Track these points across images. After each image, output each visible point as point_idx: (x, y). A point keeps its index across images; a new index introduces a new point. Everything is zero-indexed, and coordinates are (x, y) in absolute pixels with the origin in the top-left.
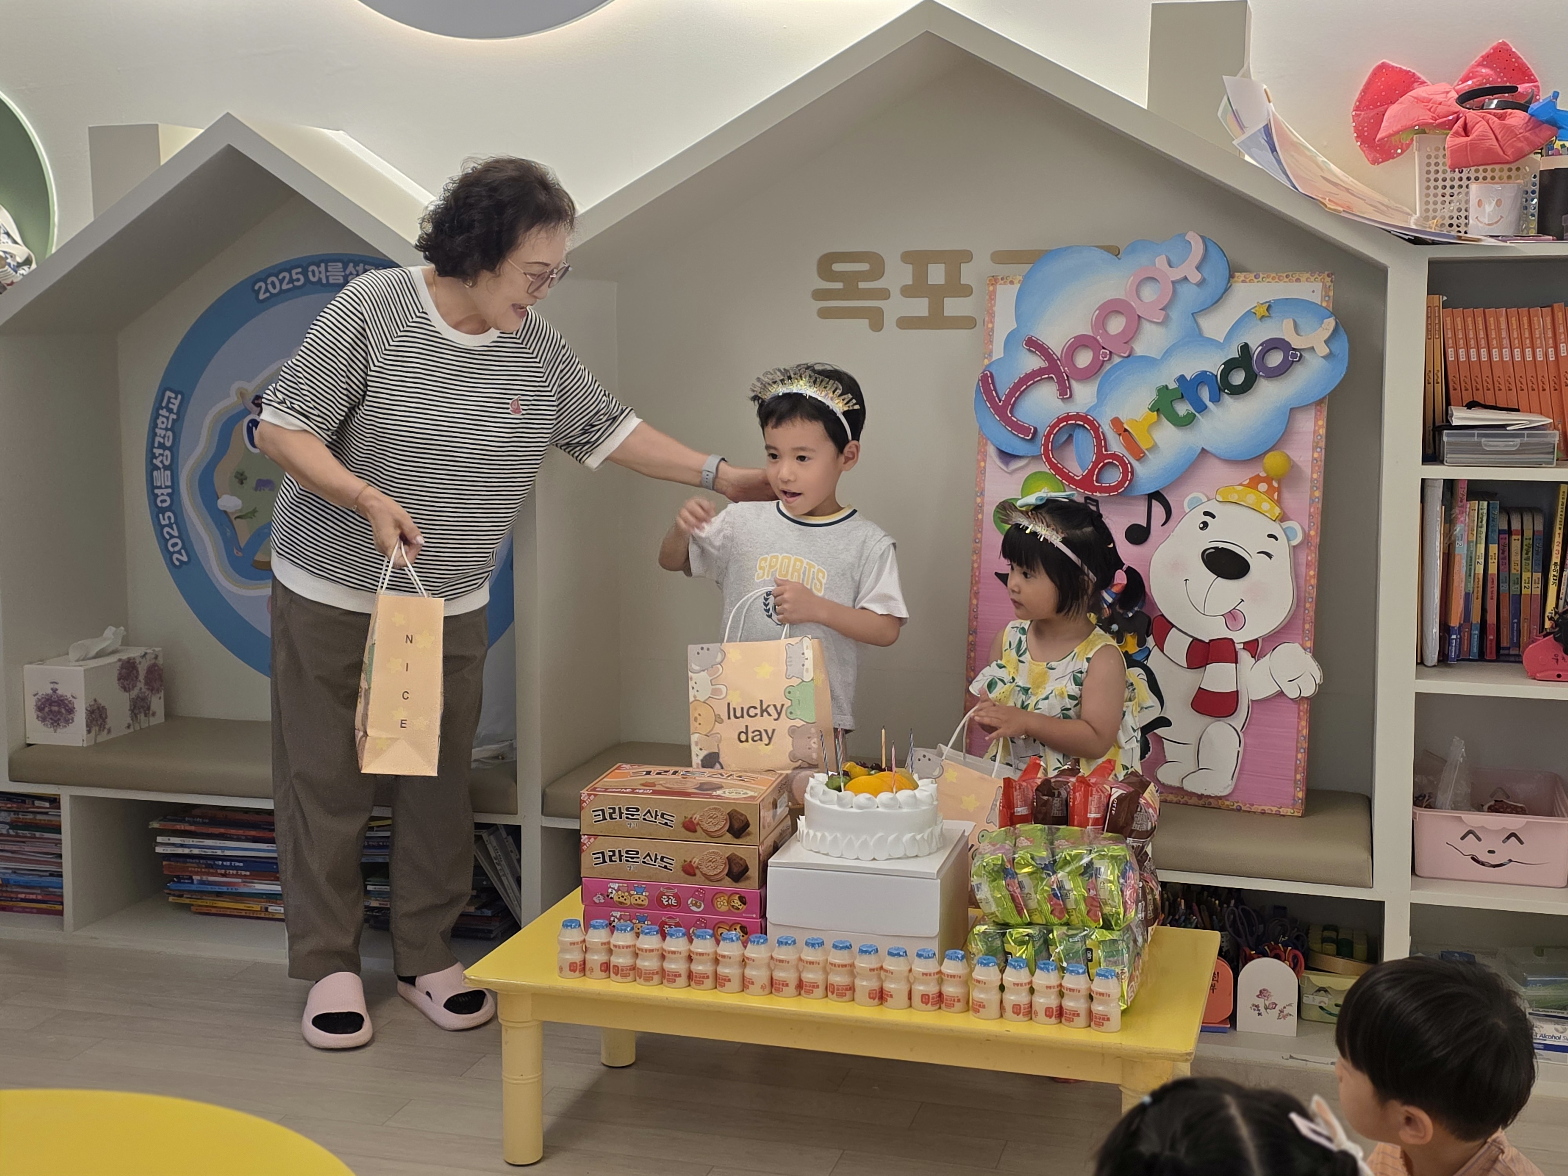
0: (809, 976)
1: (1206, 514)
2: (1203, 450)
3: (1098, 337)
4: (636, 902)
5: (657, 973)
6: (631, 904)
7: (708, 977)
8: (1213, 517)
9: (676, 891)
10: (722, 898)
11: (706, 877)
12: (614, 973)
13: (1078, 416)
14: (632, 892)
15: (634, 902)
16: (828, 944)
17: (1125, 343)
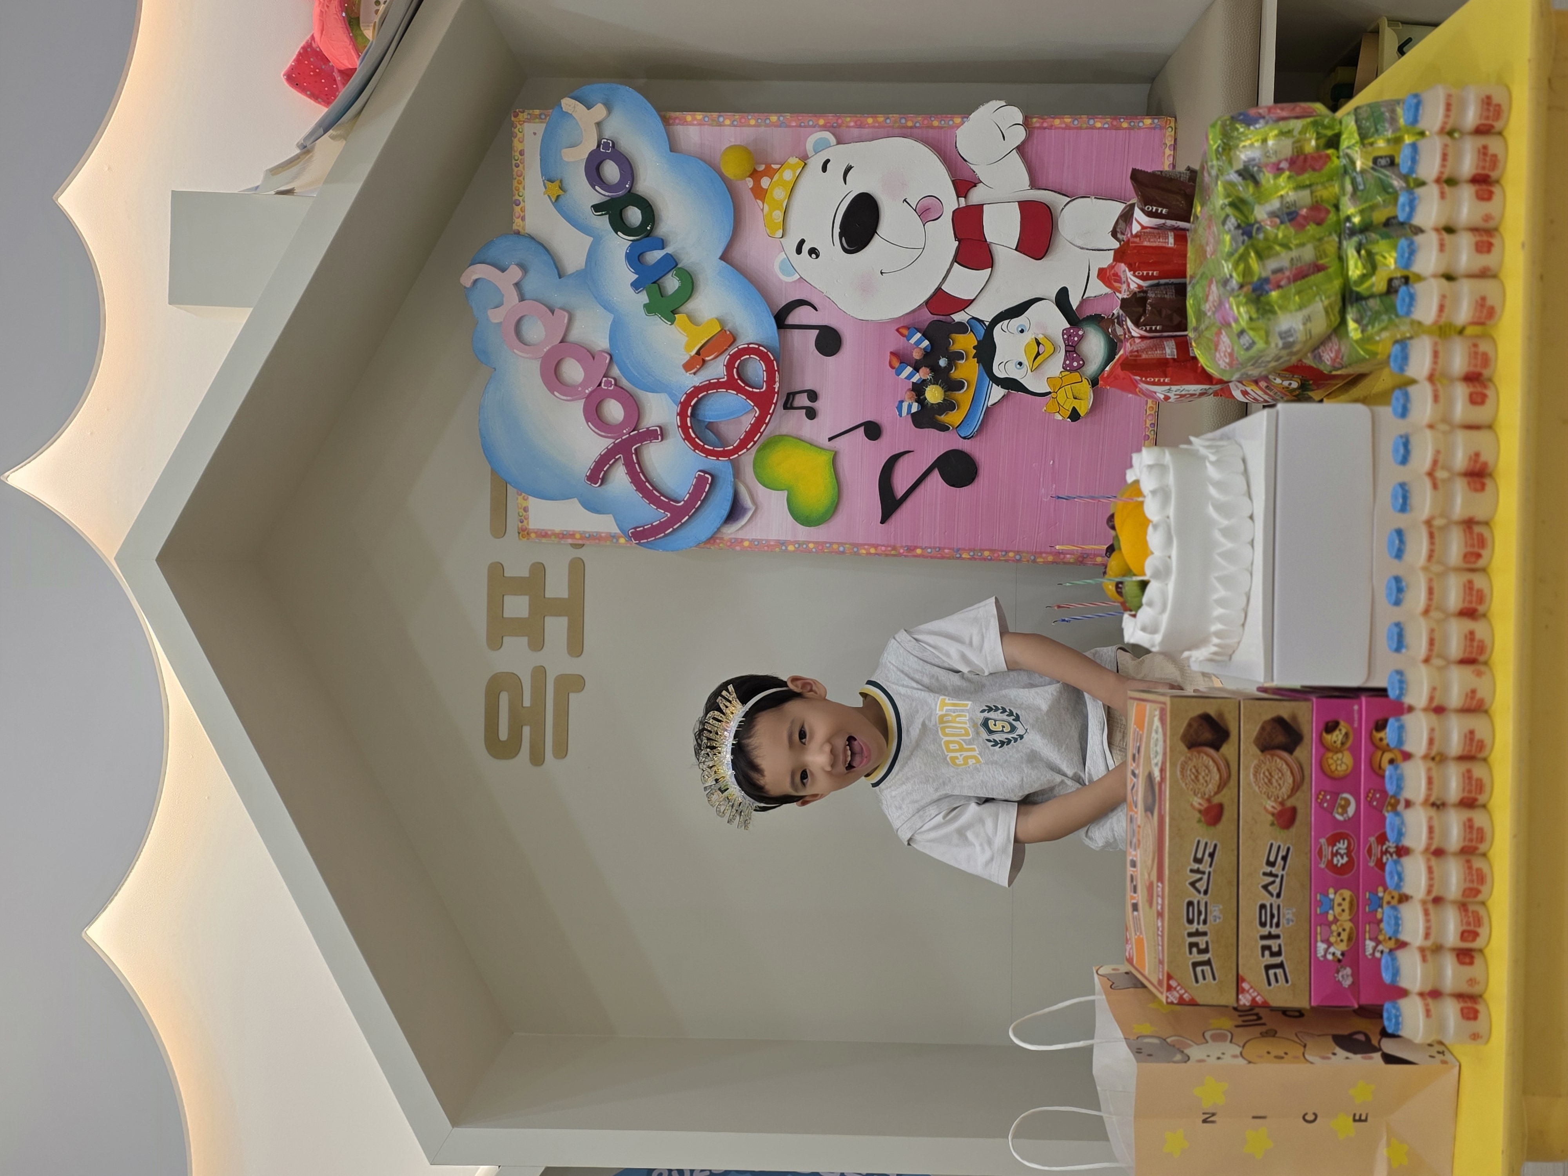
0: (1454, 599)
1: (799, 251)
2: (723, 258)
3: (587, 391)
4: (1347, 911)
5: (1468, 861)
6: (1351, 920)
7: (1469, 771)
8: (802, 242)
9: (1323, 841)
10: (1331, 761)
11: (1296, 788)
12: (1474, 940)
13: (682, 414)
14: (1331, 918)
15: (1346, 916)
16: (1397, 568)
17: (594, 358)
